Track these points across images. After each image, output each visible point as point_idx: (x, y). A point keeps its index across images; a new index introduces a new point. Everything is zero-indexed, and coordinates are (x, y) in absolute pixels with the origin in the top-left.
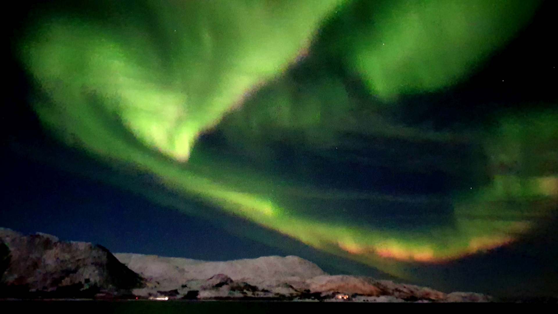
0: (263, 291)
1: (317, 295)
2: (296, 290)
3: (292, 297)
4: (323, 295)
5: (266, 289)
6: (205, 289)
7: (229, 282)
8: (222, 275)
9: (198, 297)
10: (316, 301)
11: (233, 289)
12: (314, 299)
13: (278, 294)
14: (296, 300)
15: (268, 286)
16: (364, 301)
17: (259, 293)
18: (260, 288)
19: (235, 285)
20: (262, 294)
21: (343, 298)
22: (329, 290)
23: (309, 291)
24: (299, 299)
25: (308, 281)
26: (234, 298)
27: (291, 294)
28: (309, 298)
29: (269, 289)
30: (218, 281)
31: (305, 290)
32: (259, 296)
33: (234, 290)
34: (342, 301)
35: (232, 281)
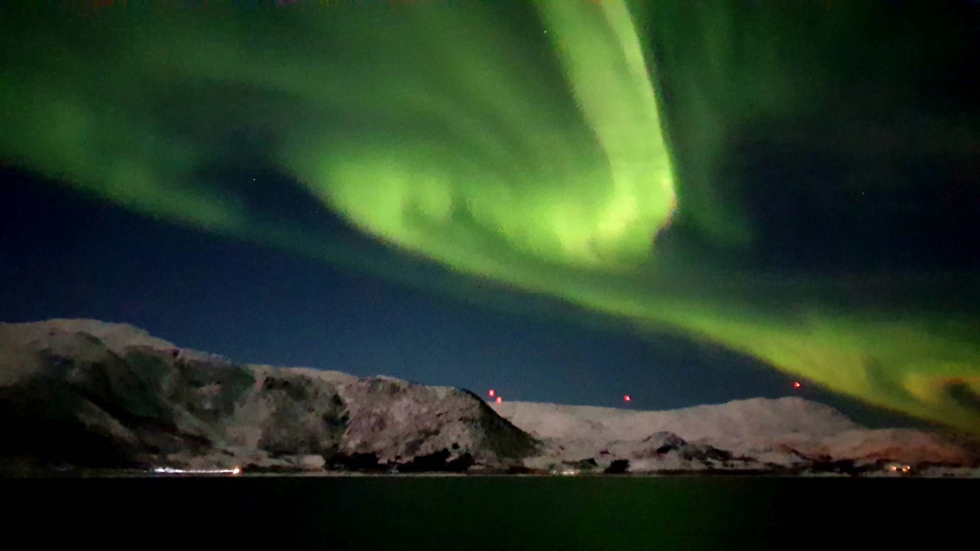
0: (743, 458)
1: (846, 464)
2: (804, 458)
3: (797, 468)
4: (859, 464)
5: (746, 456)
6: (639, 457)
7: (678, 445)
8: (666, 433)
9: (630, 469)
10: (845, 475)
11: (688, 457)
12: (841, 472)
13: (770, 464)
14: (806, 474)
15: (751, 450)
16: (945, 475)
17: (735, 462)
18: (737, 453)
19: (690, 450)
20: (740, 465)
21: (899, 470)
22: (870, 456)
23: (829, 458)
24: (810, 472)
25: (826, 441)
26: (691, 472)
27: (796, 464)
28: (831, 471)
29: (752, 455)
30: (660, 444)
31: (822, 457)
32: (735, 468)
33: (690, 459)
34: (897, 475)
35: (683, 443)
